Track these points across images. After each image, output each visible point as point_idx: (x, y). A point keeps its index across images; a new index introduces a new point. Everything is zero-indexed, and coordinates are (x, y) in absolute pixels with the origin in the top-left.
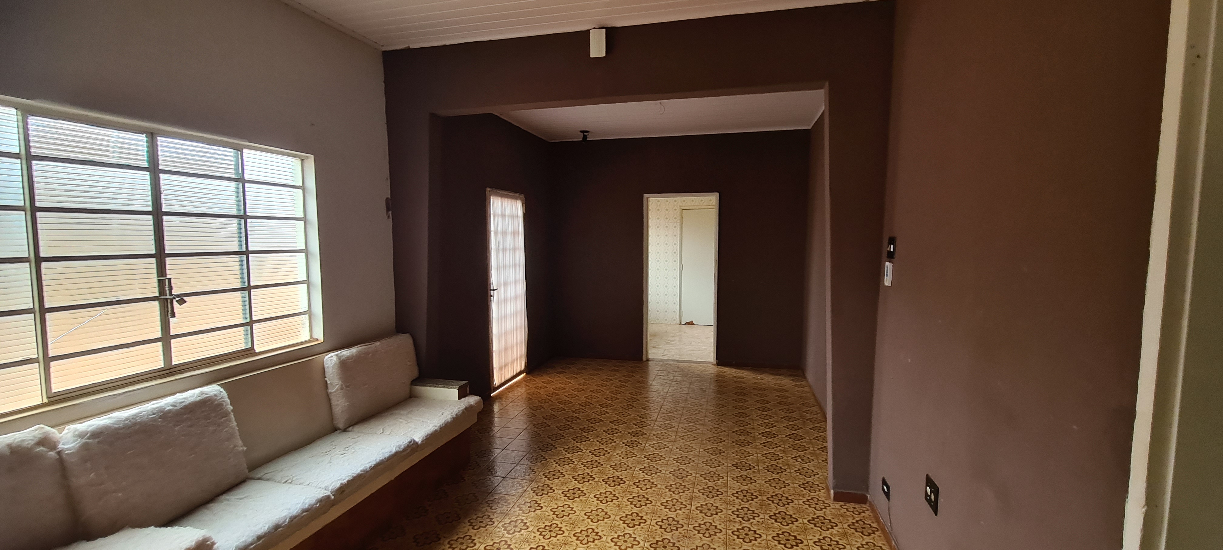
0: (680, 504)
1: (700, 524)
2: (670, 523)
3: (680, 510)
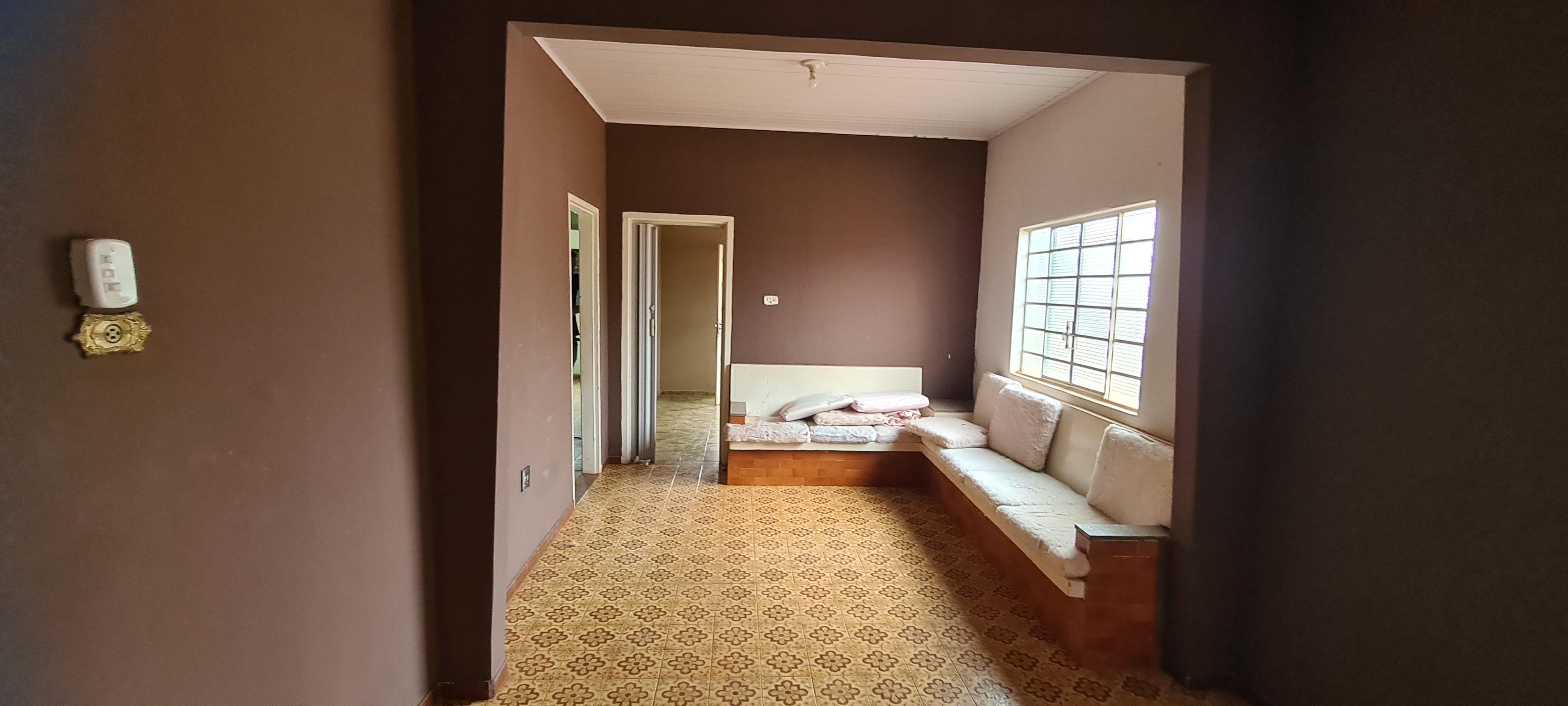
0: (728, 639)
1: (702, 618)
2: (736, 615)
3: (727, 631)
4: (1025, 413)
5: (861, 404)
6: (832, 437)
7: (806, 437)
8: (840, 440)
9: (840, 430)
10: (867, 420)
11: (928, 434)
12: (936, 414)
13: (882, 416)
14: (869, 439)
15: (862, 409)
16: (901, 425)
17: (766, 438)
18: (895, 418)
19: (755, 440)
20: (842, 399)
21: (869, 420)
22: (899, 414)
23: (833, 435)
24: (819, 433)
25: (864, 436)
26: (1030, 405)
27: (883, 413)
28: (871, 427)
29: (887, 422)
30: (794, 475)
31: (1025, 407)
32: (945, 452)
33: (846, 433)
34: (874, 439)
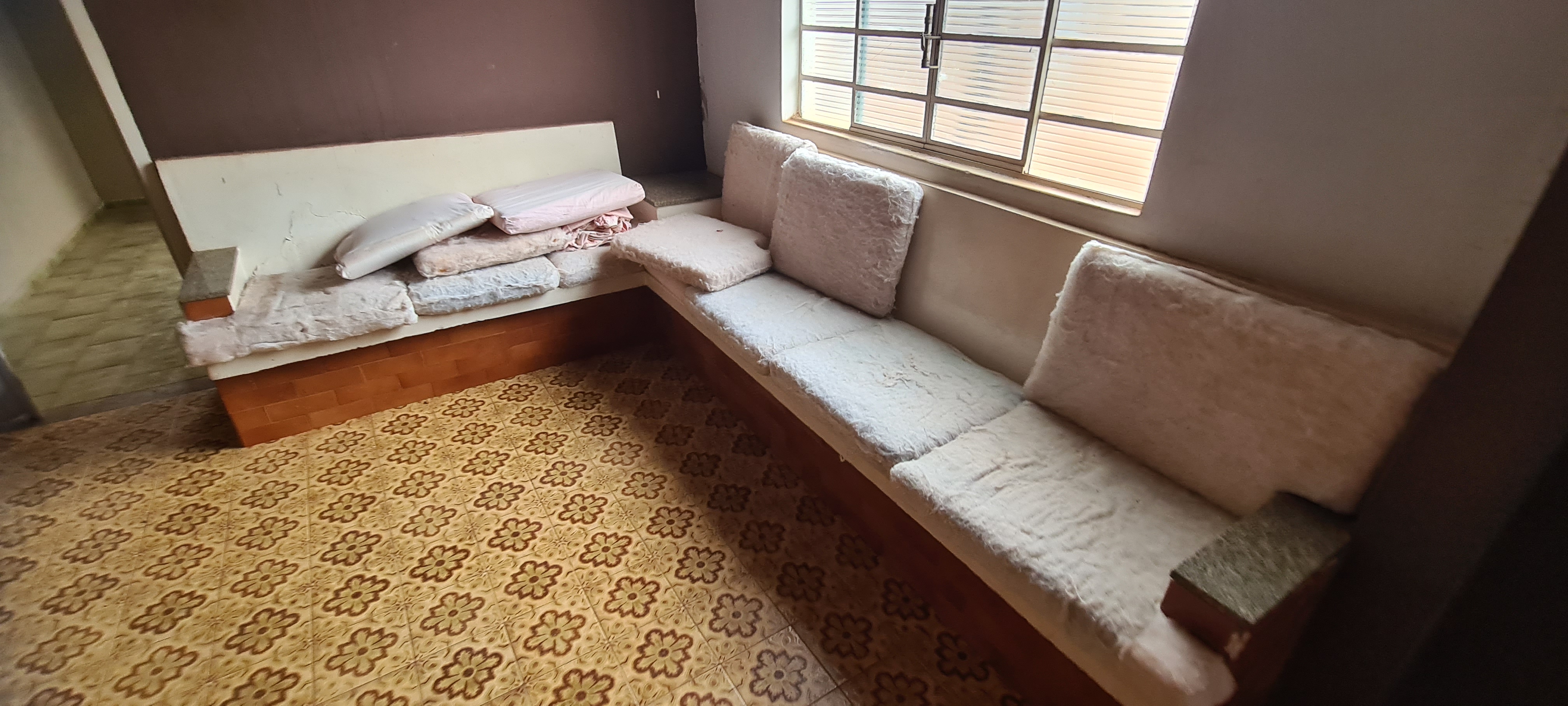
4: (849, 207)
5: (513, 219)
6: (465, 299)
7: (403, 315)
8: (484, 301)
9: (481, 281)
10: (533, 249)
11: (660, 262)
12: (660, 211)
13: (561, 235)
14: (545, 287)
15: (516, 229)
16: (601, 242)
17: (301, 338)
18: (588, 233)
19: (273, 348)
20: (467, 212)
21: (537, 247)
22: (592, 222)
23: (466, 296)
24: (434, 298)
25: (535, 283)
26: (858, 192)
27: (562, 227)
28: (544, 258)
29: (573, 242)
30: (404, 385)
31: (844, 196)
32: (705, 301)
33: (494, 285)
34: (556, 284)
